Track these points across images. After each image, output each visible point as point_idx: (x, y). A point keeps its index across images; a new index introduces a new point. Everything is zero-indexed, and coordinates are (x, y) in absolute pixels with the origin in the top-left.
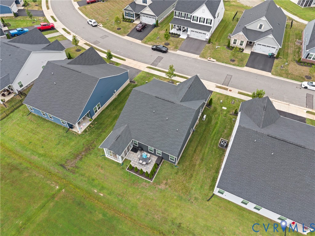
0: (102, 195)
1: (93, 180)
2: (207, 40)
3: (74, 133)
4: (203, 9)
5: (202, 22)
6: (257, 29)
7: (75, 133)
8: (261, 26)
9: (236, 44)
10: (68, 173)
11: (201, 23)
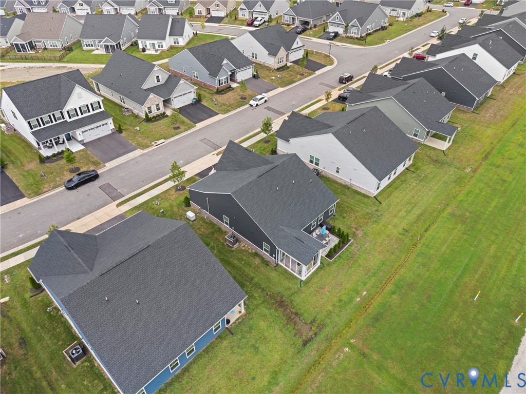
0: (365, 293)
1: (340, 301)
2: (113, 131)
3: (239, 323)
4: (78, 94)
5: (85, 112)
6: (156, 83)
7: (240, 320)
8: (158, 78)
9: (153, 112)
10: (322, 336)
11: (85, 115)
